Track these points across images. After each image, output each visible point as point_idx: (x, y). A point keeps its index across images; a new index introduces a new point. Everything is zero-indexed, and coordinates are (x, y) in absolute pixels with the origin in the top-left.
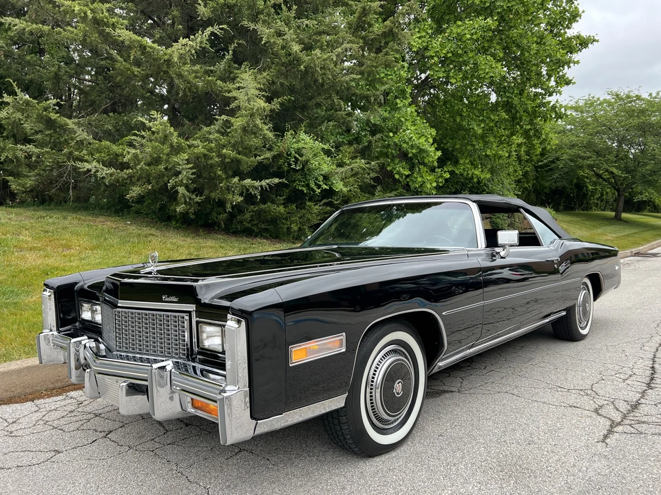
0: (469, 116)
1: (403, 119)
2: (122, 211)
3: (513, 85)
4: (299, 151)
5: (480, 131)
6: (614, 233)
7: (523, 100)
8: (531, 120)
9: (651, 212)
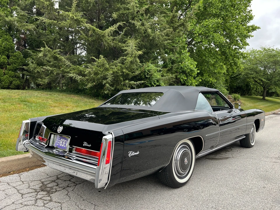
0: (208, 56)
1: (185, 58)
2: (79, 93)
3: (226, 44)
4: (149, 71)
5: (213, 62)
6: (264, 105)
7: (230, 51)
8: (233, 59)
9: (276, 97)
